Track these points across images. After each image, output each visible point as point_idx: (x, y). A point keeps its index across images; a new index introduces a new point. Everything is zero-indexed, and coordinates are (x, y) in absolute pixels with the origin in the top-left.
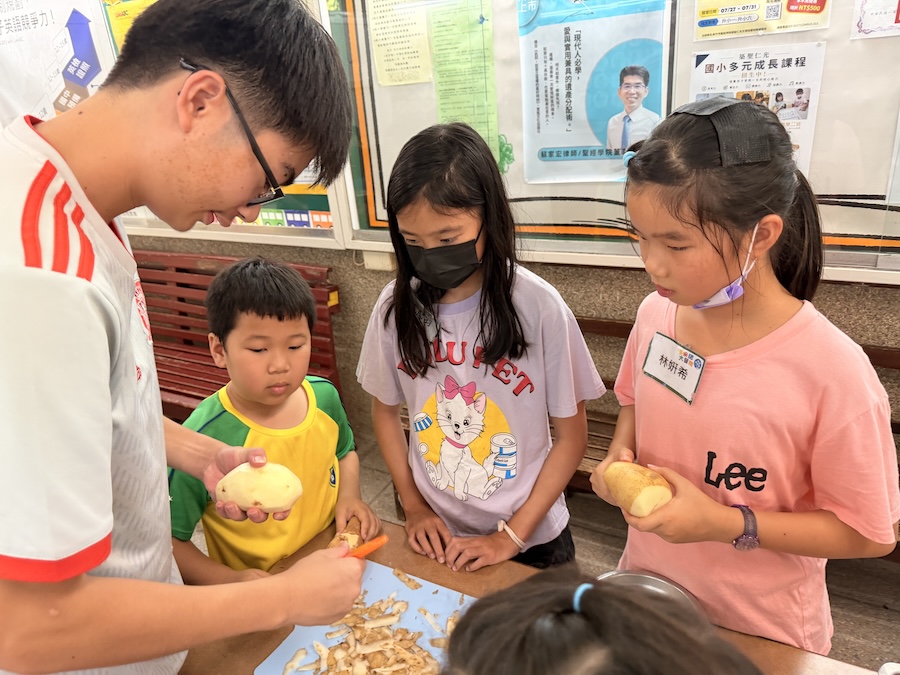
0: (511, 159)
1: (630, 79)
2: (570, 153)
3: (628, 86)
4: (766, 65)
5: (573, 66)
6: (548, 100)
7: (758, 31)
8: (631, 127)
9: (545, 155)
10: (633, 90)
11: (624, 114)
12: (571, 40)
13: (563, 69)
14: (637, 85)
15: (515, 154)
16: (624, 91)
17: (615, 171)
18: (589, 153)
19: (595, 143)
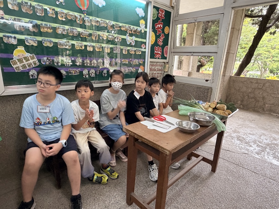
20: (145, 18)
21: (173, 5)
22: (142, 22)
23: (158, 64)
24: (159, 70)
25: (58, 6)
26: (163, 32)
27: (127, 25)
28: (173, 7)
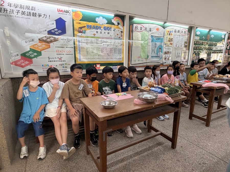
0: (148, 57)
2: (154, 57)
4: (169, 49)
5: (155, 47)
6: (153, 50)
7: (169, 46)
9: (152, 57)
12: (155, 44)
13: (154, 47)
15: (149, 57)
16: (159, 50)
17: (158, 59)
18: (156, 57)
19: (157, 56)
20: (224, 39)
23: (226, 57)
24: (226, 60)
25: (203, 40)
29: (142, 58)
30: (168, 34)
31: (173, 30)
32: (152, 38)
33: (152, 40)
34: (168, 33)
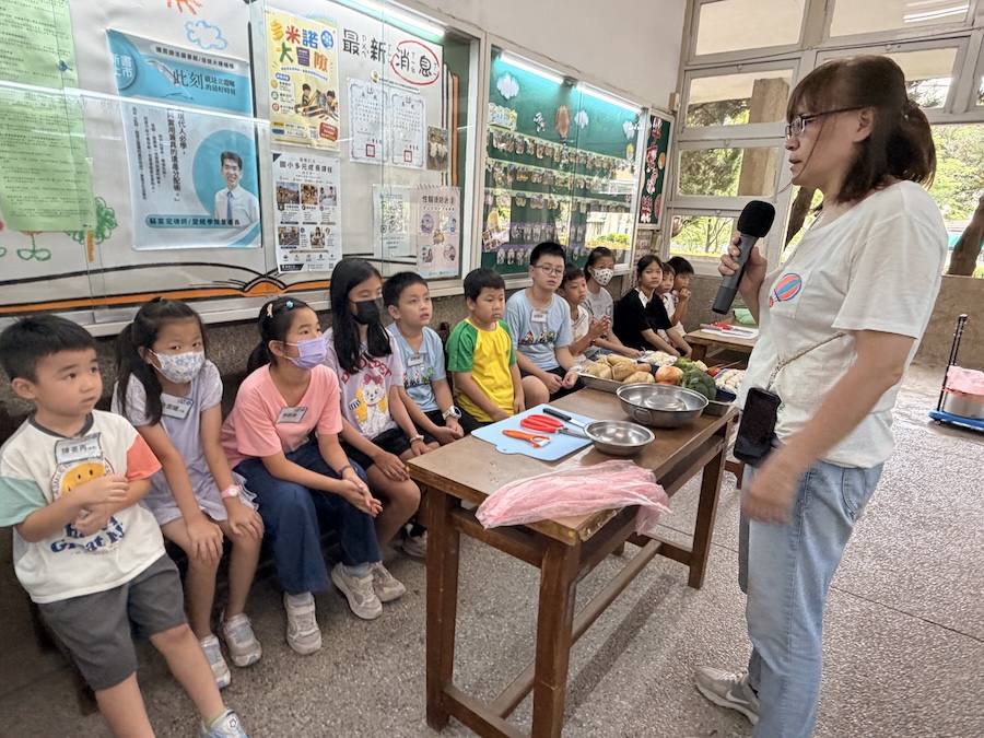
0: (113, 225)
1: (228, 162)
2: (181, 222)
3: (228, 167)
4: (314, 168)
5: (177, 140)
6: (152, 168)
7: (307, 145)
8: (233, 202)
9: (154, 222)
10: (232, 172)
11: (227, 190)
12: (174, 117)
13: (167, 143)
14: (234, 168)
15: (118, 218)
16: (225, 171)
17: (223, 239)
18: (199, 222)
19: (205, 214)
20: (634, 141)
21: (675, 109)
22: (630, 148)
23: (644, 233)
24: (645, 248)
25: (537, 135)
26: (657, 166)
27: (611, 158)
28: (674, 113)
29: (31, 233)
30: (285, 50)
31: (330, 29)
32: (127, 60)
33: (129, 71)
34: (293, 46)
